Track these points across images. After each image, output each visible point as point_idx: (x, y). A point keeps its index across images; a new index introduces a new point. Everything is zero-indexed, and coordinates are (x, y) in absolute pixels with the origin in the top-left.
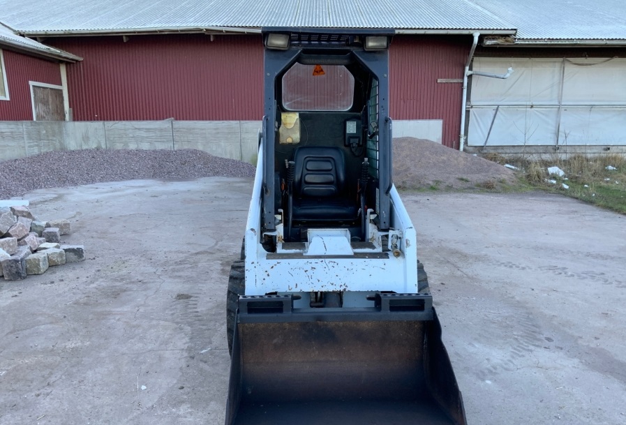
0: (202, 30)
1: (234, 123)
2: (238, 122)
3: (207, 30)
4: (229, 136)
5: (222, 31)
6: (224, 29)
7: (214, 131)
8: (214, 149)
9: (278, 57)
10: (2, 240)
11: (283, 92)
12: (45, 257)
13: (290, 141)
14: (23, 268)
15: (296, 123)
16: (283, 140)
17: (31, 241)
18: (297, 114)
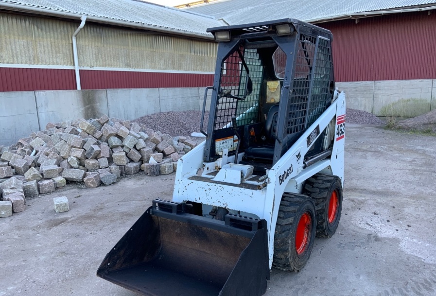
0: (349, 16)
1: (369, 83)
2: (373, 82)
3: (353, 16)
4: (365, 93)
5: (363, 15)
6: (365, 14)
7: (353, 90)
8: (352, 103)
9: (225, 46)
10: (154, 154)
11: (274, 66)
12: (171, 166)
13: (273, 101)
14: (156, 170)
15: (277, 88)
16: (268, 101)
17: (174, 156)
18: (279, 82)
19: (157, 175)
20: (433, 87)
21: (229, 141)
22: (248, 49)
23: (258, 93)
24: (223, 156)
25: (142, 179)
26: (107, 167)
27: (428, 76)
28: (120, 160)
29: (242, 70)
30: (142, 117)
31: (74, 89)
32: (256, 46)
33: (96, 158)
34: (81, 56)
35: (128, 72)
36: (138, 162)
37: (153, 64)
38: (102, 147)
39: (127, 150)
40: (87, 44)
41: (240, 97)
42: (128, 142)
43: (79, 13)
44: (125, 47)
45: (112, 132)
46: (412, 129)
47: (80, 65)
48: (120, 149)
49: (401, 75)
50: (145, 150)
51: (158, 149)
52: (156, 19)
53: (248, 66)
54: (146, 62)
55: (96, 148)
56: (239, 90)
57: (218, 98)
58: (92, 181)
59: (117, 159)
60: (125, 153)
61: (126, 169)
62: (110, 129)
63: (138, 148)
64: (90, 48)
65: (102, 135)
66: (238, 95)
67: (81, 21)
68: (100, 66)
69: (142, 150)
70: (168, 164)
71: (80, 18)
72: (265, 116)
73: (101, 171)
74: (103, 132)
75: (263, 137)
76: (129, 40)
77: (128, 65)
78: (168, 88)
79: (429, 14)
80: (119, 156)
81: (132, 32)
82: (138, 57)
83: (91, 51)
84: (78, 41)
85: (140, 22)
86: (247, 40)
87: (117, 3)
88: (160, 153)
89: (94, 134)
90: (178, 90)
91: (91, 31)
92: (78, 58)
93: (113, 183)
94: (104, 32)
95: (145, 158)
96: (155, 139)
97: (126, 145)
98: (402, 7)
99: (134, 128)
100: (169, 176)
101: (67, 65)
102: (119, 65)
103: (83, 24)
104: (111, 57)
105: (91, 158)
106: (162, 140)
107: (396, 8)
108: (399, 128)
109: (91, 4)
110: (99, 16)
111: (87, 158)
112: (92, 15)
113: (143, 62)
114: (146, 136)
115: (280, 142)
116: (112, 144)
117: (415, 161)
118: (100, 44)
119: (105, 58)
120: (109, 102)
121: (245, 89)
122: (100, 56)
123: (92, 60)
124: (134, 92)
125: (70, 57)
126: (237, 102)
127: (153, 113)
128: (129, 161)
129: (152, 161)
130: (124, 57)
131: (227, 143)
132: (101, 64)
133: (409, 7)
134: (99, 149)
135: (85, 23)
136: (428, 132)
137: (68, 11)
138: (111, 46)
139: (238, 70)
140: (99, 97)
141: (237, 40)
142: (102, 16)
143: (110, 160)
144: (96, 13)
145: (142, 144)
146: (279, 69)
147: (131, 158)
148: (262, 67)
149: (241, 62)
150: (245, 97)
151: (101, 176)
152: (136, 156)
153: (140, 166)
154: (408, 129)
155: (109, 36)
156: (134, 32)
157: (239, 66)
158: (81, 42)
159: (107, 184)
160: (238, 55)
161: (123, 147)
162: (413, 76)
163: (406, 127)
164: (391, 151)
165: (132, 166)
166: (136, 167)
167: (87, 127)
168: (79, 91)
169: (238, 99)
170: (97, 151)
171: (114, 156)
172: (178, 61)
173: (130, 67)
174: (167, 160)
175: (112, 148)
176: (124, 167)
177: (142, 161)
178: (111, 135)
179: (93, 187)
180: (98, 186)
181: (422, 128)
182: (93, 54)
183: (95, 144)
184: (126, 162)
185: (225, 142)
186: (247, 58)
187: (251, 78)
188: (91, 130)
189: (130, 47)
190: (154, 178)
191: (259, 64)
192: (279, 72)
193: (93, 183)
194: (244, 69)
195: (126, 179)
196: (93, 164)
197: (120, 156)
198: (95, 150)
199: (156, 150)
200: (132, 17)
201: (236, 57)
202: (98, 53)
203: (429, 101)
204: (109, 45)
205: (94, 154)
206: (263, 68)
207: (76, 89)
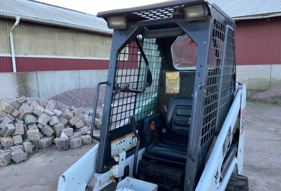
9: (121, 35)
10: (65, 129)
11: (173, 57)
12: (79, 140)
13: (172, 92)
14: (65, 145)
15: (176, 80)
16: (168, 91)
17: (84, 129)
18: (178, 73)
19: (66, 150)
20: (272, 70)
21: (128, 139)
22: (147, 38)
23: (157, 84)
24: (120, 163)
25: (51, 154)
26: (21, 144)
27: (267, 63)
28: (33, 136)
29: (140, 62)
30: (66, 92)
31: (11, 72)
32: (154, 35)
33: (11, 136)
34: (17, 47)
35: (55, 58)
36: (52, 136)
37: (75, 53)
38: (16, 126)
39: (41, 127)
40: (22, 37)
41: (139, 90)
42: (42, 120)
43: (14, 14)
44: (53, 41)
45: (28, 111)
46: (264, 101)
47: (16, 53)
48: (35, 126)
49: (249, 62)
50: (57, 126)
51: (70, 123)
52: (77, 21)
53: (147, 57)
54: (69, 51)
55: (11, 127)
56: (139, 75)
57: (113, 95)
58: (2, 160)
59: (31, 135)
60: (38, 130)
61: (39, 144)
62: (26, 109)
63: (51, 124)
64: (25, 41)
65: (19, 114)
66: (137, 89)
67: (16, 20)
68: (32, 54)
69: (55, 125)
70: (77, 139)
71: (15, 18)
72: (165, 108)
73: (14, 148)
74: (20, 111)
75: (164, 130)
76: (56, 36)
77: (55, 54)
78: (86, 70)
79: (268, 20)
80: (32, 133)
81: (58, 30)
82: (63, 48)
83: (25, 43)
84: (14, 35)
85: (64, 22)
86: (145, 28)
87: (49, 10)
88: (71, 128)
89: (12, 113)
90: (94, 71)
91: (26, 28)
92: (15, 48)
93: (23, 161)
94: (36, 29)
95: (58, 133)
96: (67, 115)
97: (40, 122)
98: (250, 15)
99: (49, 106)
100: (77, 150)
101: (6, 53)
102: (48, 53)
103: (17, 22)
104: (41, 47)
105: (6, 136)
106: (74, 116)
107: (246, 16)
108: (254, 100)
109: (27, 9)
110: (31, 17)
111: (3, 136)
112: (25, 16)
113: (67, 51)
114: (59, 113)
115: (193, 160)
116: (27, 121)
117: (278, 131)
118: (32, 38)
119: (37, 49)
120: (38, 81)
121: (144, 81)
122: (32, 47)
123: (26, 50)
124: (59, 73)
125: (8, 47)
126: (136, 96)
127: (74, 88)
128: (42, 136)
129: (64, 136)
130: (52, 47)
131: (125, 141)
132: (33, 53)
133: (254, 16)
134: (14, 128)
135: (19, 22)
136: (275, 103)
137: (5, 12)
138: (42, 39)
139: (137, 62)
140: (30, 78)
141: (135, 27)
142: (34, 17)
143: (24, 137)
144: (29, 14)
145: (55, 120)
146: (177, 60)
147: (45, 133)
148: (160, 58)
149: (139, 53)
150: (144, 90)
151: (13, 154)
152: (50, 131)
153: (53, 140)
154: (260, 101)
155: (40, 32)
156: (60, 30)
157: (137, 57)
158: (17, 36)
159: (17, 162)
160: (136, 46)
161: (37, 124)
162: (257, 63)
163: (259, 99)
164: (255, 121)
165: (45, 141)
166: (48, 142)
167: (5, 108)
168: (14, 73)
169: (137, 92)
170: (11, 129)
171: (28, 133)
172: (93, 51)
173: (57, 55)
174: (77, 134)
175: (27, 126)
176: (38, 142)
177: (55, 135)
178: (26, 114)
179: (3, 166)
180: (8, 165)
181: (271, 100)
182: (27, 45)
183: (10, 123)
184: (39, 138)
185: (122, 141)
186: (146, 49)
187: (151, 70)
188: (9, 110)
189: (57, 41)
190: (63, 153)
191: (158, 55)
192: (177, 64)
193: (3, 162)
194: (143, 60)
195: (37, 154)
196: (7, 142)
197: (34, 133)
198: (9, 129)
199: (68, 124)
200: (58, 19)
201: (134, 47)
202: (31, 45)
203: (269, 80)
204: (40, 39)
205: (9, 133)
206: (162, 59)
207: (13, 72)
